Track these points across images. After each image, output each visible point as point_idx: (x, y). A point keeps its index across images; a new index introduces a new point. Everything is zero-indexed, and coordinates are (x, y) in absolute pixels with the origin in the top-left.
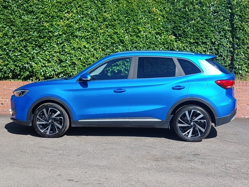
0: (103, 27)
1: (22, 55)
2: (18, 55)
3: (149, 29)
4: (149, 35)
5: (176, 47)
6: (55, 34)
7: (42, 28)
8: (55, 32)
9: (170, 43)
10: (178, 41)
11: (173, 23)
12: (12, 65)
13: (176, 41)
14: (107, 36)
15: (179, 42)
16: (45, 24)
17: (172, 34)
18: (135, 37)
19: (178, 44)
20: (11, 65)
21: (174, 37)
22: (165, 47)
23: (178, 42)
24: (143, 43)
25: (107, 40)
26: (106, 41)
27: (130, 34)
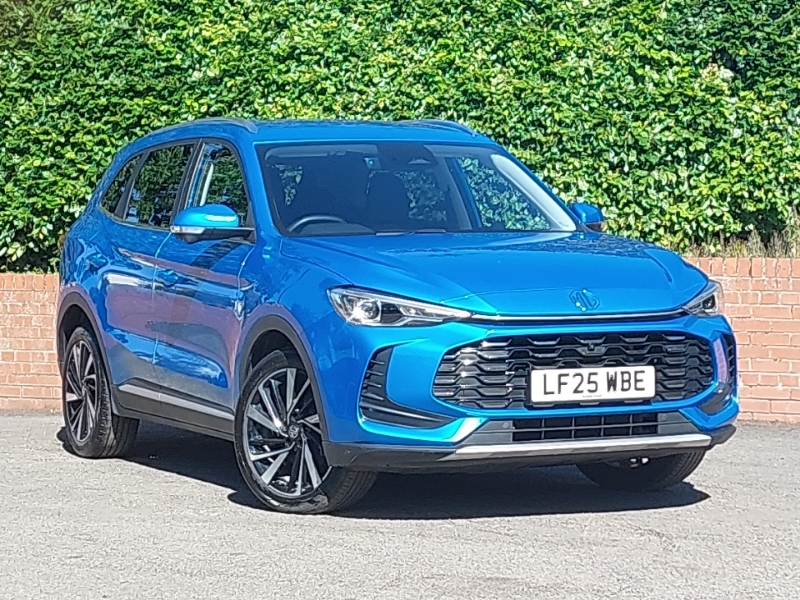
0: (392, 42)
1: (59, 167)
2: (45, 168)
3: (606, 43)
4: (605, 69)
5: (732, 118)
6: (193, 79)
7: (140, 52)
8: (190, 67)
9: (704, 102)
10: (744, 89)
11: (718, 10)
12: (21, 210)
13: (734, 93)
14: (411, 79)
15: (751, 95)
16: (153, 38)
17: (715, 61)
18: (535, 81)
19: (742, 105)
20: (18, 208)
21: (728, 74)
22: (678, 121)
23: (742, 94)
24: (575, 105)
25: (408, 95)
26: (404, 98)
27: (512, 65)
